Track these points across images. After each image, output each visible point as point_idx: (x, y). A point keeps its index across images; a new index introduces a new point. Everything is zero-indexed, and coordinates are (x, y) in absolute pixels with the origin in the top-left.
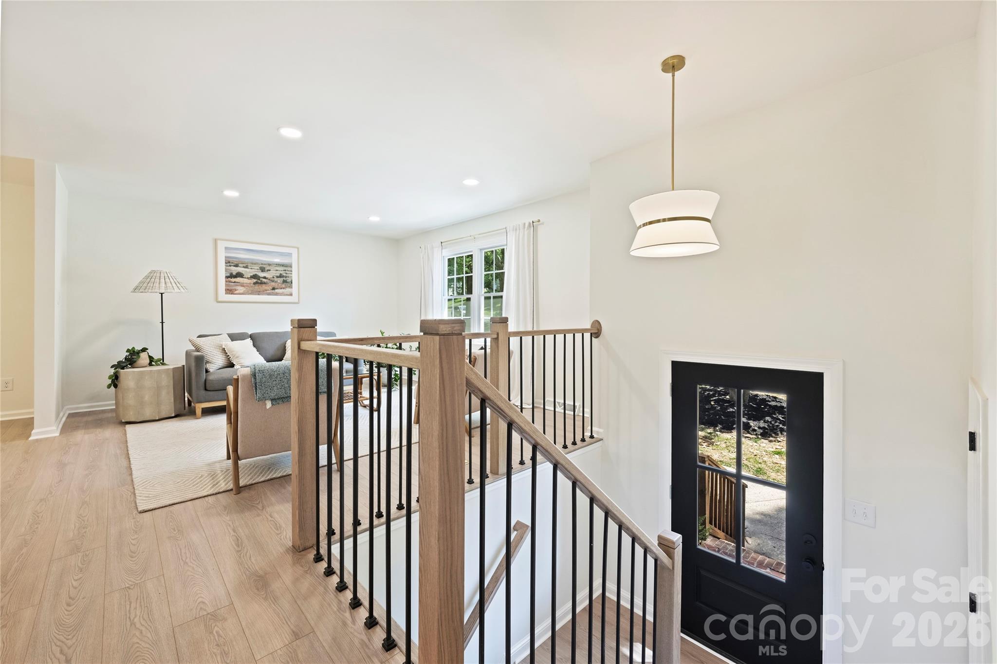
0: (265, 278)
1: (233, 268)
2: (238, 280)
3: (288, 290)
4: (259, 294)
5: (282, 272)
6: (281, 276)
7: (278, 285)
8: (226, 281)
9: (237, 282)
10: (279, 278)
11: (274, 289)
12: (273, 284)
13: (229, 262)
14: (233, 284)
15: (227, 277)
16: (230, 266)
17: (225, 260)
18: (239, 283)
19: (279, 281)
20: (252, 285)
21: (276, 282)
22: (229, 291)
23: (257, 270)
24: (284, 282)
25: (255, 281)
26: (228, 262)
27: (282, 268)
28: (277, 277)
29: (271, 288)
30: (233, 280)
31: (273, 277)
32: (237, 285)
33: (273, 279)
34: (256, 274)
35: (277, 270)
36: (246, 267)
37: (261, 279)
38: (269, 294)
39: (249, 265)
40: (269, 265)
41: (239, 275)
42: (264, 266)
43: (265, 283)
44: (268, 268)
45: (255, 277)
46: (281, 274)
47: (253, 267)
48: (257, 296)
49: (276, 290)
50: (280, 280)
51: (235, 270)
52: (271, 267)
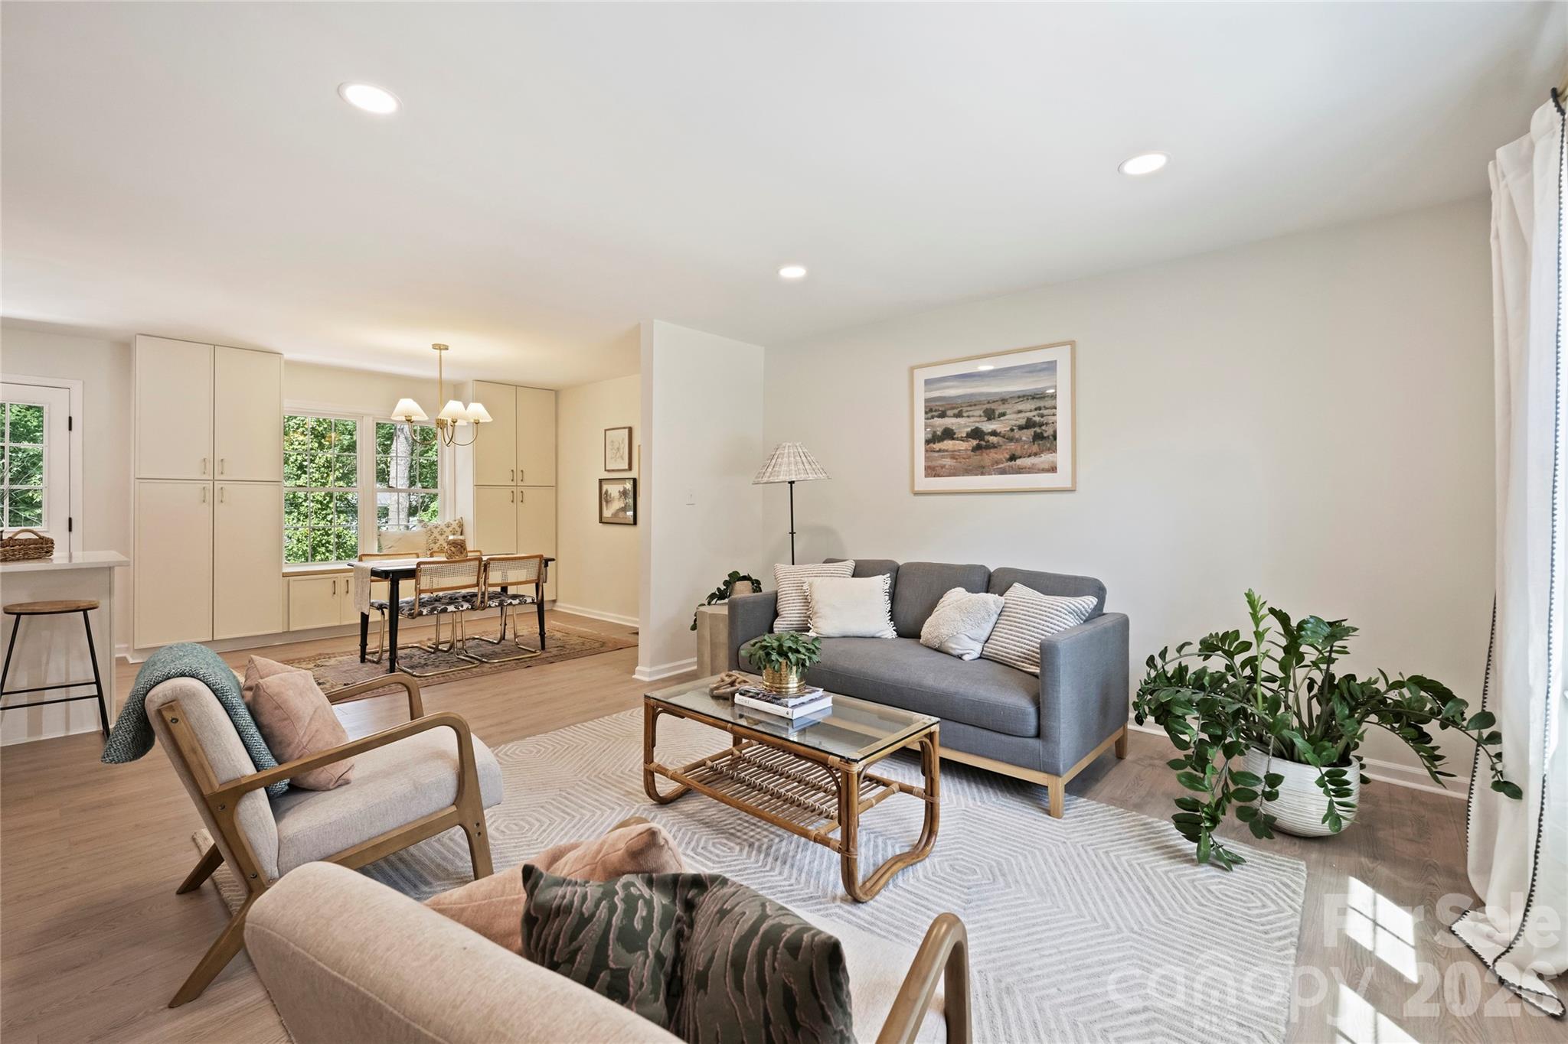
0: (994, 433)
1: (938, 421)
2: (948, 444)
3: (1045, 459)
4: (982, 474)
5: (1030, 415)
6: (1029, 424)
7: (1022, 447)
8: (926, 451)
9: (944, 451)
10: (1025, 431)
11: (1013, 458)
12: (1012, 446)
13: (931, 410)
14: (936, 454)
15: (928, 442)
16: (933, 417)
17: (926, 407)
18: (947, 451)
19: (1024, 438)
20: (969, 452)
21: (1018, 440)
22: (932, 471)
23: (978, 419)
24: (1038, 437)
25: (975, 442)
26: (929, 411)
27: (1030, 405)
28: (1021, 428)
29: (1008, 457)
30: (937, 446)
31: (1012, 430)
32: (943, 457)
33: (1011, 434)
34: (977, 428)
35: (1020, 412)
36: (959, 415)
37: (987, 437)
38: (1003, 472)
39: (965, 409)
40: (1004, 401)
41: (948, 434)
42: (993, 406)
43: (994, 446)
44: (1000, 409)
45: (976, 434)
46: (1029, 420)
47: (971, 413)
48: (980, 477)
49: (1019, 462)
50: (1027, 435)
51: (941, 423)
52: (1006, 406)
